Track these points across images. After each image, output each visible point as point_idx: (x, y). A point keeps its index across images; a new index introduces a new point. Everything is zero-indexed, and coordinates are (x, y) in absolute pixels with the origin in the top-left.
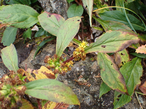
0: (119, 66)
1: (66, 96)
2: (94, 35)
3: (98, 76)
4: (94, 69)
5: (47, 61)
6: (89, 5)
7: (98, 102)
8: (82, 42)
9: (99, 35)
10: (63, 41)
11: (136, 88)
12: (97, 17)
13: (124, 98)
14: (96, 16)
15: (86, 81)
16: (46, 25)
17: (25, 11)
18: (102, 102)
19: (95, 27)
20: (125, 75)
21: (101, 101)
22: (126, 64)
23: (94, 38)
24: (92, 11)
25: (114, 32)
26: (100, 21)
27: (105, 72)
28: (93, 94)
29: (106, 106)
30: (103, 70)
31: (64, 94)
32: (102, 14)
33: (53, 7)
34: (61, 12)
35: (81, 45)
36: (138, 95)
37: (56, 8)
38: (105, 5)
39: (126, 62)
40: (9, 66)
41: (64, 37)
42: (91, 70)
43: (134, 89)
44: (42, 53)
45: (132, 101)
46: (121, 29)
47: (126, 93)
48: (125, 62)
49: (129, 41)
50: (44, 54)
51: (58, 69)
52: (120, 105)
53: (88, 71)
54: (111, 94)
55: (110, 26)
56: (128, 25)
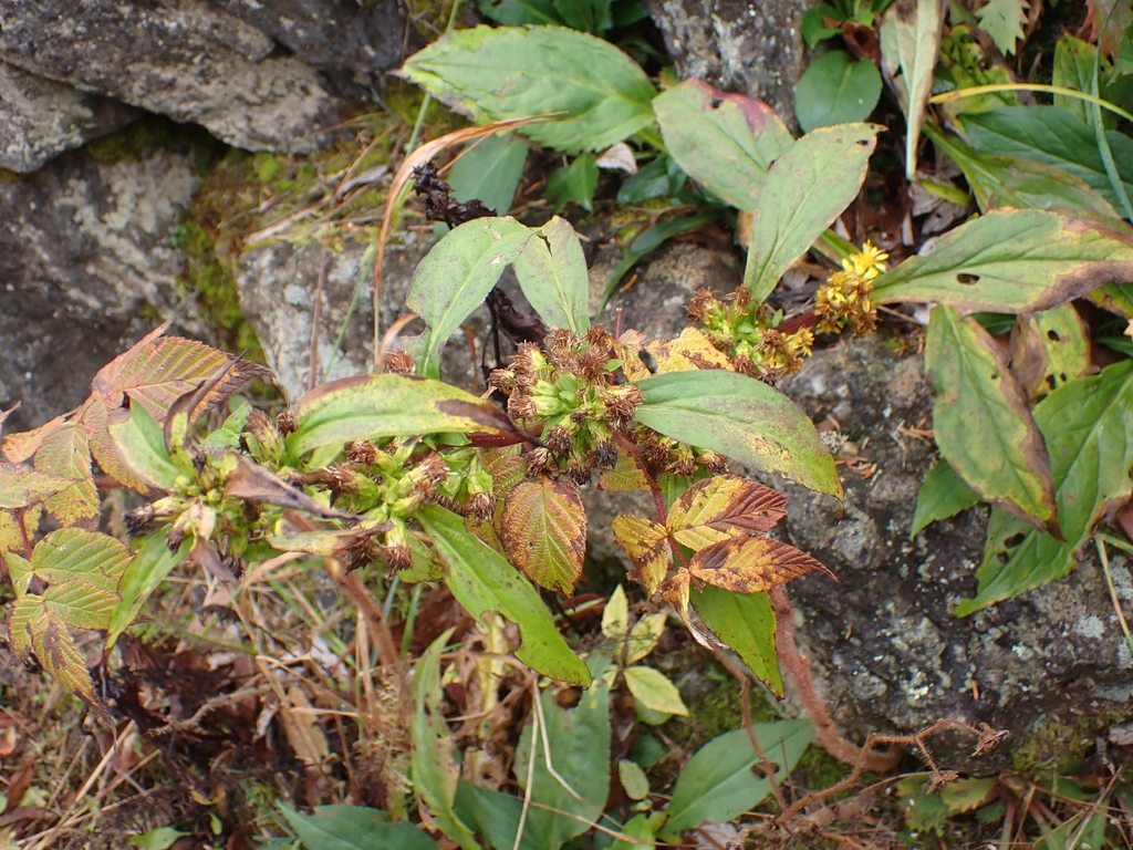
0: (1031, 396)
1: (793, 451)
2: (918, 222)
3: (914, 432)
4: (901, 393)
5: (703, 314)
6: (911, 65)
7: (901, 555)
8: (862, 250)
9: (944, 226)
10: (782, 229)
11: (1106, 515)
12: (948, 133)
13: (1034, 554)
14: (941, 123)
15: (855, 451)
16: (690, 145)
17: (588, 66)
18: (920, 561)
19: (932, 183)
20: (1055, 442)
21: (919, 553)
22: (1066, 388)
23: (920, 239)
24: (927, 99)
25: (1026, 215)
26: (957, 156)
27: (955, 410)
28: (882, 515)
29: (938, 584)
30: (947, 400)
31: (787, 441)
32: (978, 118)
33: (724, 56)
34: (767, 89)
35: (852, 263)
36: (1113, 552)
37: (744, 64)
38: (999, 74)
39: (1070, 379)
40: (550, 312)
41: (789, 213)
42: (882, 397)
43: (1094, 516)
44: (642, 285)
45: (1073, 578)
46: (1065, 209)
47: (1047, 522)
48: (1063, 377)
49: (1093, 265)
50: (654, 291)
51: (747, 354)
52: (1012, 586)
53: (869, 400)
54: (974, 523)
55: (1011, 183)
56: (1105, 192)
